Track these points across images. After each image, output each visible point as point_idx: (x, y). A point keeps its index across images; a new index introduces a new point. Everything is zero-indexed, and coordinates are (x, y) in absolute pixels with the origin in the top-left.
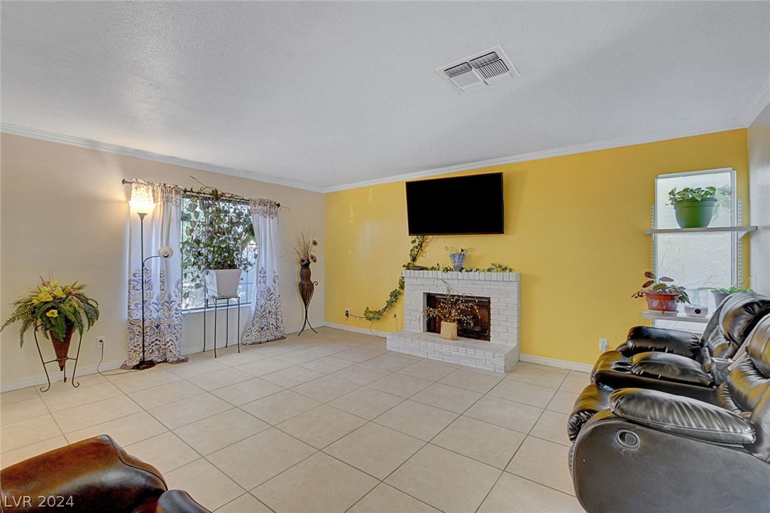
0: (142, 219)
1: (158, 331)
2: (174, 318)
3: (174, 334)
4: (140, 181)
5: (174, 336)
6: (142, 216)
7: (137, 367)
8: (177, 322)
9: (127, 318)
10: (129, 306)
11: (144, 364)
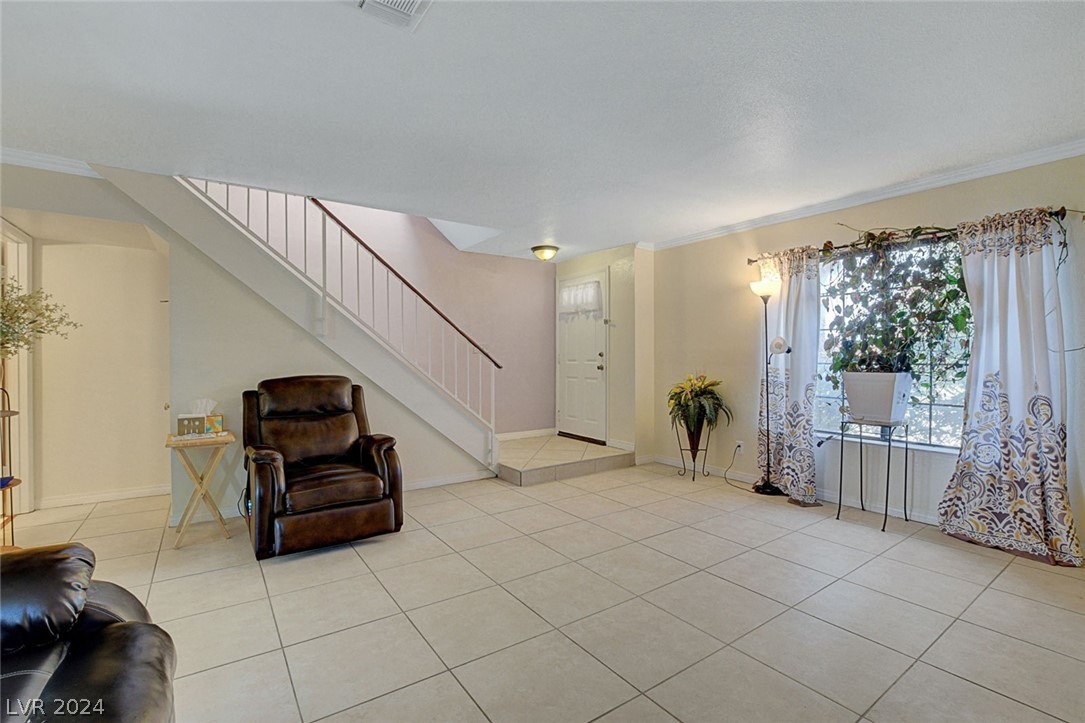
0: (766, 303)
1: (791, 454)
2: (801, 438)
3: (799, 461)
4: (766, 255)
5: (798, 464)
6: (765, 299)
7: (758, 489)
8: (804, 446)
9: (758, 426)
10: (761, 412)
11: (767, 488)
